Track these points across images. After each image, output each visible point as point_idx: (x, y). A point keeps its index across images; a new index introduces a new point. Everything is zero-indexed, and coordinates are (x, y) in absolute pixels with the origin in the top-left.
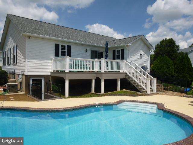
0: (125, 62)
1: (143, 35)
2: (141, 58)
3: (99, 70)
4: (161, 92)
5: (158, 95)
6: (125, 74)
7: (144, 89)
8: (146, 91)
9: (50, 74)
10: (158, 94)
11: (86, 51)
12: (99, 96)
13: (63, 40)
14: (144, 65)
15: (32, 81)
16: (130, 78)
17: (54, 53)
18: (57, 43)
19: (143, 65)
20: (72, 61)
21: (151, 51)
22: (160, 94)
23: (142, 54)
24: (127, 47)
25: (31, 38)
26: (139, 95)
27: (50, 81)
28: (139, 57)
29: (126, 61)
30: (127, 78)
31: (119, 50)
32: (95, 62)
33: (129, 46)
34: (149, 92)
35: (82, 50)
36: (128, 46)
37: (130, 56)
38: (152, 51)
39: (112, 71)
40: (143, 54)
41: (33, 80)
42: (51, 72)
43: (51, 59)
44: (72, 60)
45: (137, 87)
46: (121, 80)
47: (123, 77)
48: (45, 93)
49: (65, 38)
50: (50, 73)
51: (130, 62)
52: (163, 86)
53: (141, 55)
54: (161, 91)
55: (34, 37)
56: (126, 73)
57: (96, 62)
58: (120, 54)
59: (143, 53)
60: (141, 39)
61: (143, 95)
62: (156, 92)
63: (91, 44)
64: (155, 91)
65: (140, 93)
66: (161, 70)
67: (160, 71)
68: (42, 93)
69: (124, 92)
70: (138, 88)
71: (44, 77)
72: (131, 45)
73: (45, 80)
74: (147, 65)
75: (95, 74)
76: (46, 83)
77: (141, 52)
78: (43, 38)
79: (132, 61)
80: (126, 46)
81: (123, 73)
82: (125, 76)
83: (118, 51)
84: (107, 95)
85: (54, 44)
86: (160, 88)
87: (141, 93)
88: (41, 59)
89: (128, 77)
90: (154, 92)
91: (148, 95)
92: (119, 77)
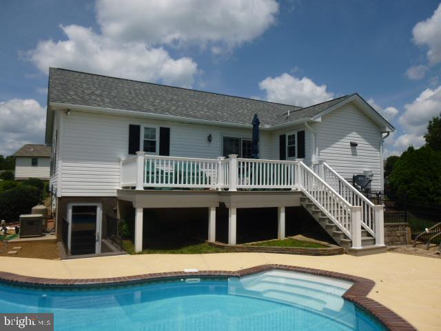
0: (299, 165)
1: (356, 94)
2: (354, 154)
3: (226, 186)
4: (402, 244)
5: (389, 254)
6: (301, 196)
7: (346, 237)
8: (351, 242)
9: (115, 195)
10: (392, 250)
11: (210, 139)
12: (218, 252)
13: (150, 116)
14: (365, 172)
15: (73, 211)
16: (311, 204)
17: (127, 146)
18: (135, 123)
19: (362, 172)
20: (172, 164)
21: (386, 134)
22: (397, 252)
23: (357, 142)
24: (309, 127)
25: (69, 113)
26: (329, 251)
27: (116, 211)
28: (349, 151)
29: (302, 162)
30: (305, 206)
31: (294, 136)
32: (218, 164)
33: (315, 123)
34: (357, 245)
35: (200, 137)
36: (311, 123)
37: (320, 149)
38: (388, 134)
39: (264, 186)
40: (362, 143)
41: (75, 209)
42: (118, 190)
43: (119, 161)
44: (172, 161)
45: (328, 231)
46: (289, 211)
47: (294, 202)
48: (102, 238)
49: (156, 111)
50: (116, 191)
51: (318, 165)
52: (408, 229)
53: (354, 145)
54: (405, 242)
55: (79, 111)
56: (302, 193)
57: (220, 165)
58: (296, 145)
59: (362, 139)
60: (352, 104)
61: (341, 252)
62: (383, 245)
63: (220, 122)
64: (381, 243)
65: (334, 247)
66: (411, 185)
67: (409, 188)
68: (97, 238)
69: (295, 242)
70: (331, 232)
71: (102, 202)
72: (319, 120)
73: (104, 209)
74: (373, 173)
75: (217, 196)
76: (107, 216)
77: (354, 137)
78: (99, 114)
79: (321, 162)
80: (306, 124)
81: (296, 193)
82: (299, 200)
83: (292, 137)
84: (243, 250)
85: (128, 126)
86: (399, 235)
87: (338, 247)
88: (93, 160)
89: (307, 202)
90: (377, 245)
91: (355, 253)
92: (282, 204)
